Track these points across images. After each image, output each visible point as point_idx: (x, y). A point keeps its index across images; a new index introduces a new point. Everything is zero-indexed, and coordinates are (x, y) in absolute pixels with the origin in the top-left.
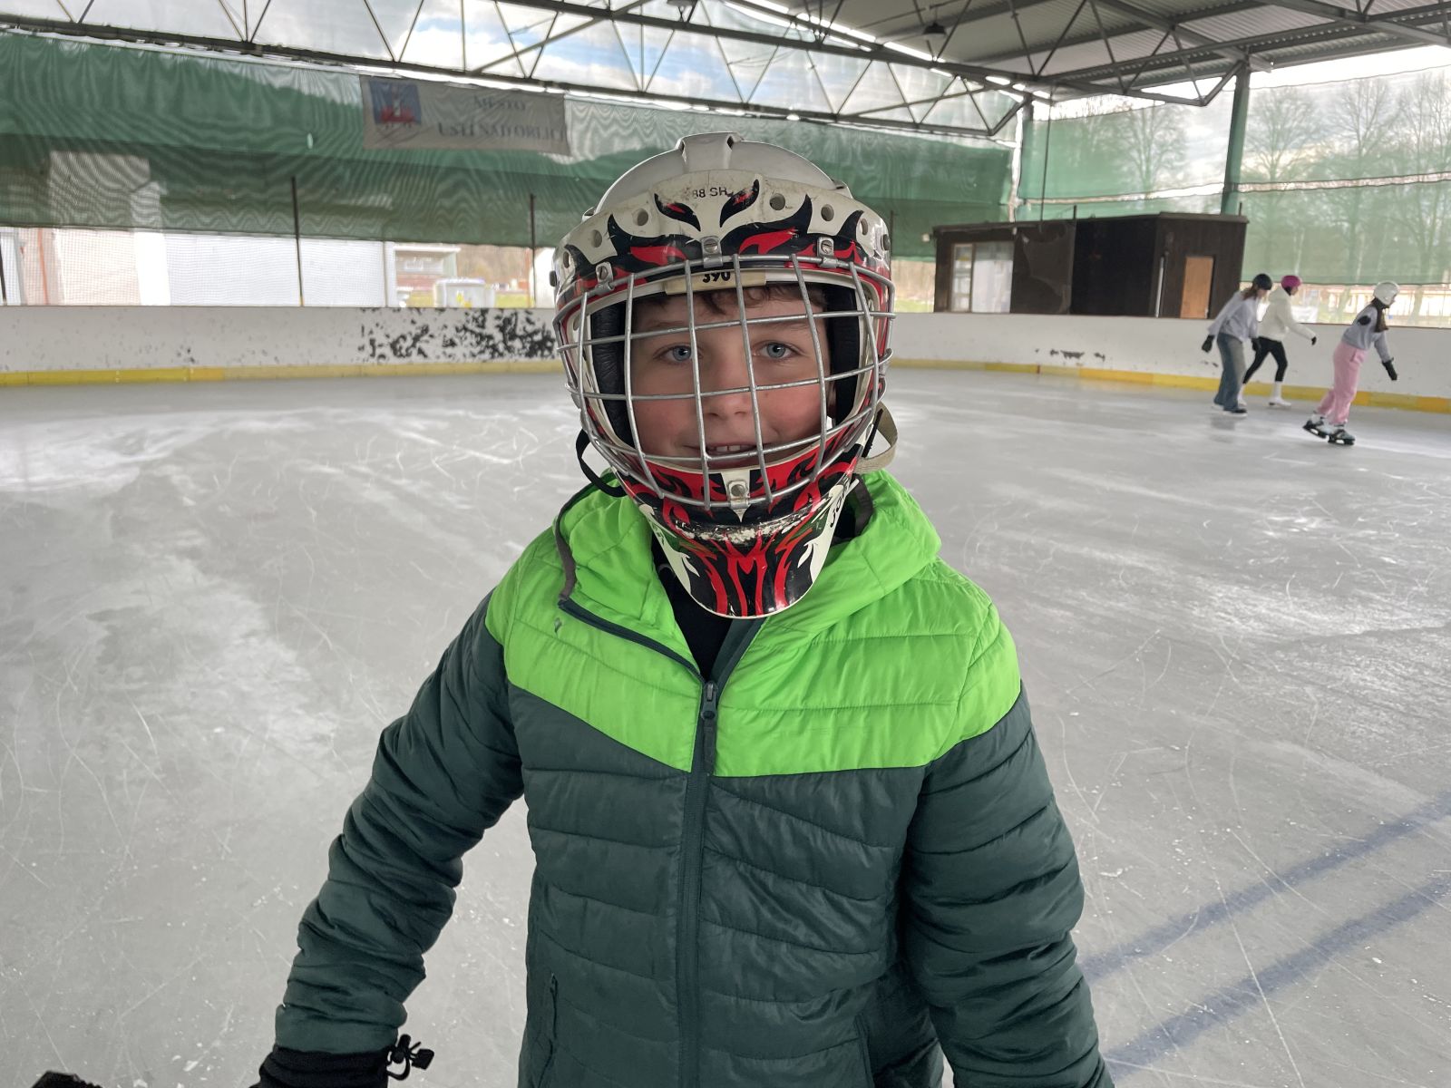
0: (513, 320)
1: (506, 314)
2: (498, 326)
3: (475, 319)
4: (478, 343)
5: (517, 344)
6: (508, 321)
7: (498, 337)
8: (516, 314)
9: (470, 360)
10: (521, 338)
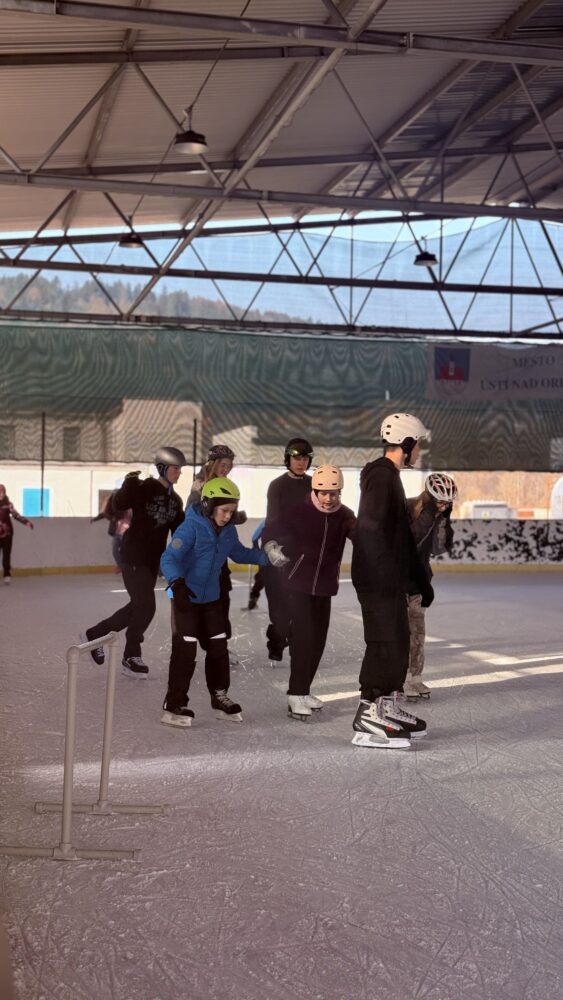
0: (546, 529)
1: (540, 525)
2: (533, 535)
3: (515, 529)
4: (516, 549)
5: (548, 550)
6: (541, 531)
7: (532, 544)
8: (548, 525)
9: (508, 562)
10: (552, 544)
